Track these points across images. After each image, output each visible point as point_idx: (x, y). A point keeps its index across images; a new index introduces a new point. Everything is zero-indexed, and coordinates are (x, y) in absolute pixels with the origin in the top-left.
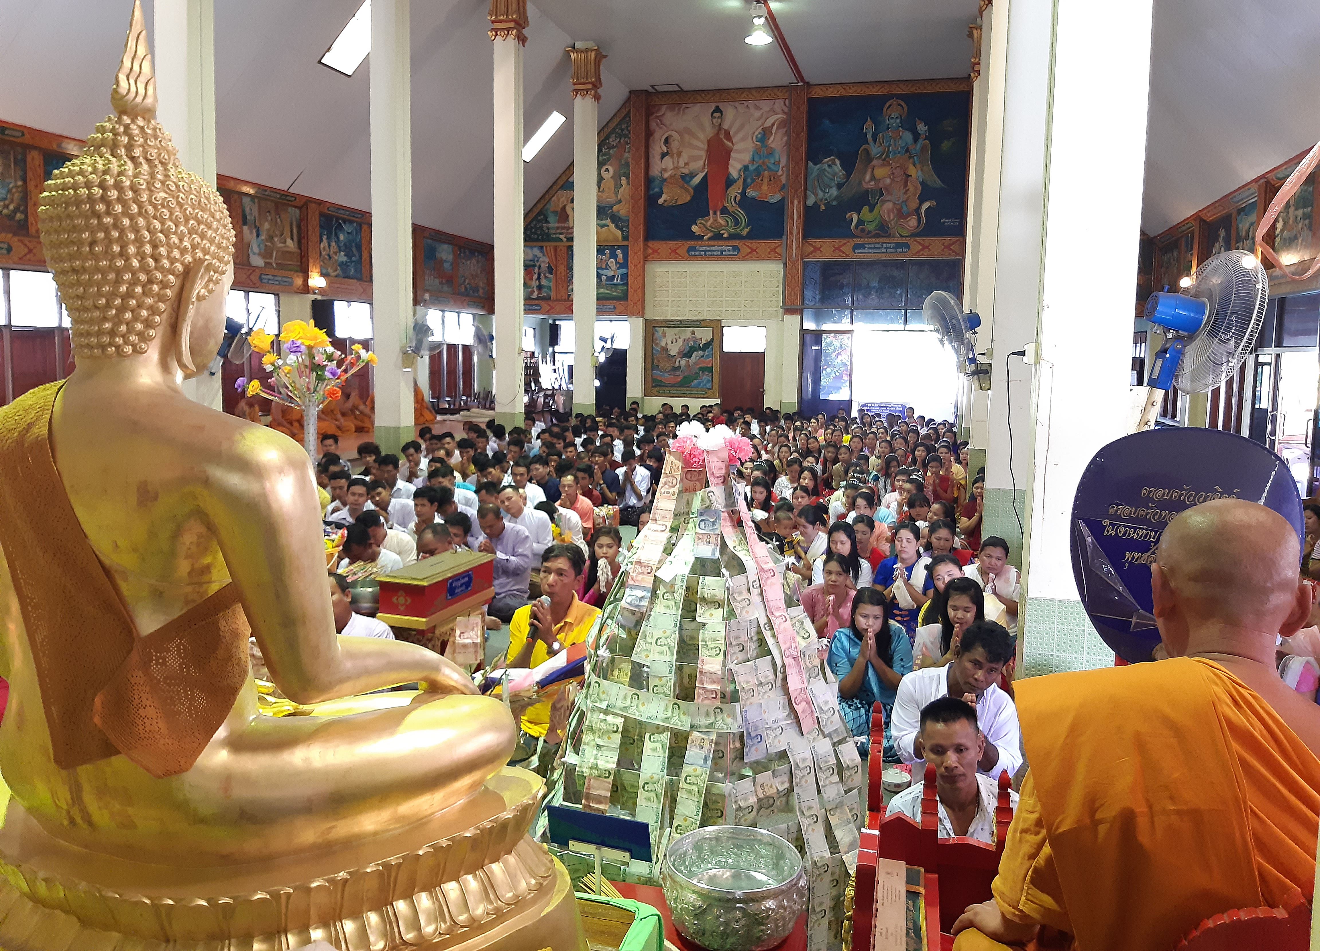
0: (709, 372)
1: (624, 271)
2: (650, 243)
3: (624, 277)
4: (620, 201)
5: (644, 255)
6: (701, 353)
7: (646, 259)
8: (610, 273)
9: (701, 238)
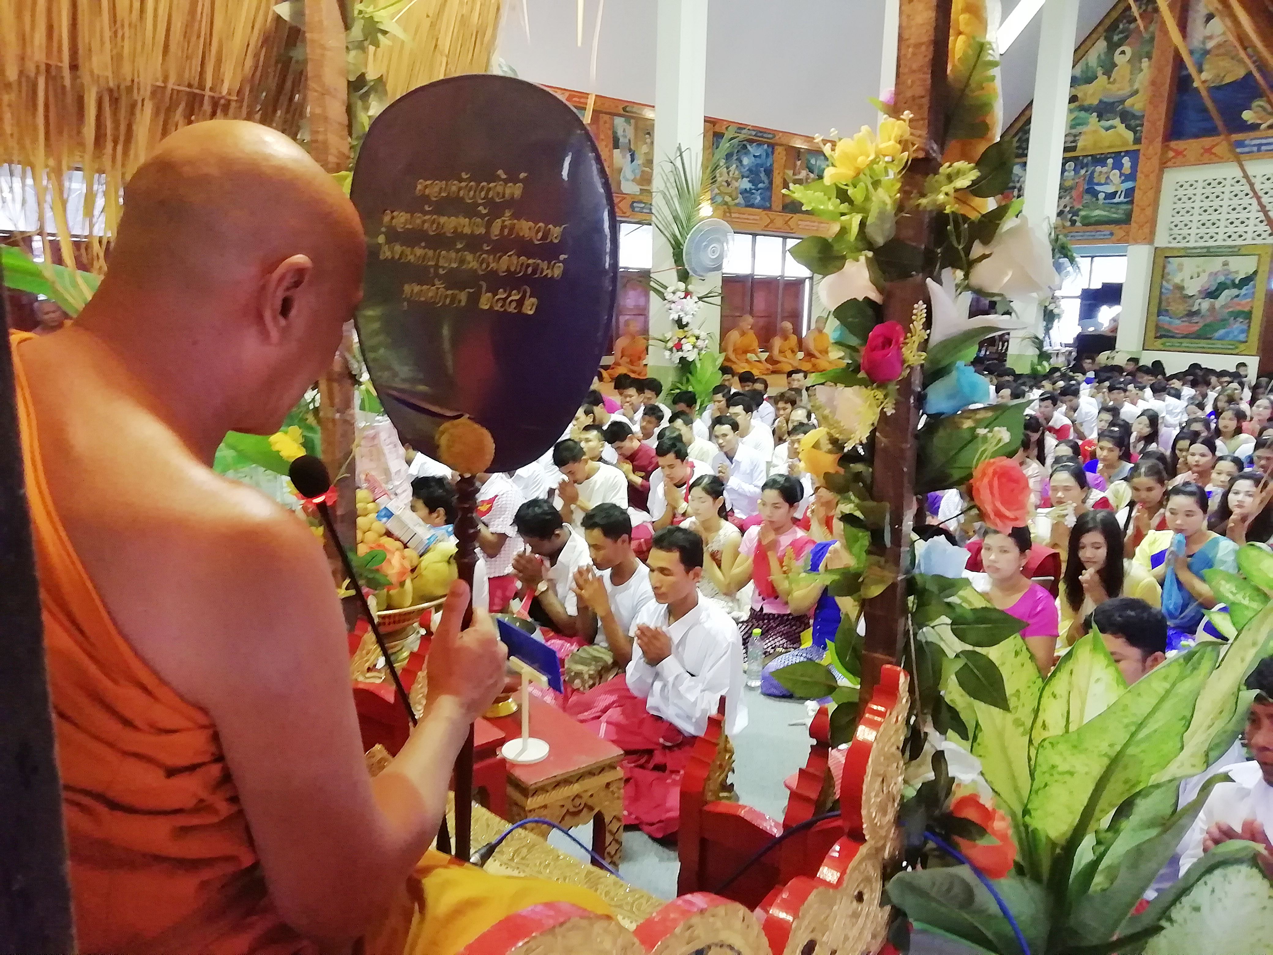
0: (1245, 318)
1: (1129, 185)
2: (1173, 144)
3: (1130, 193)
4: (1136, 92)
5: (1160, 159)
6: (1235, 292)
7: (1164, 165)
8: (1110, 189)
9: (1255, 127)
